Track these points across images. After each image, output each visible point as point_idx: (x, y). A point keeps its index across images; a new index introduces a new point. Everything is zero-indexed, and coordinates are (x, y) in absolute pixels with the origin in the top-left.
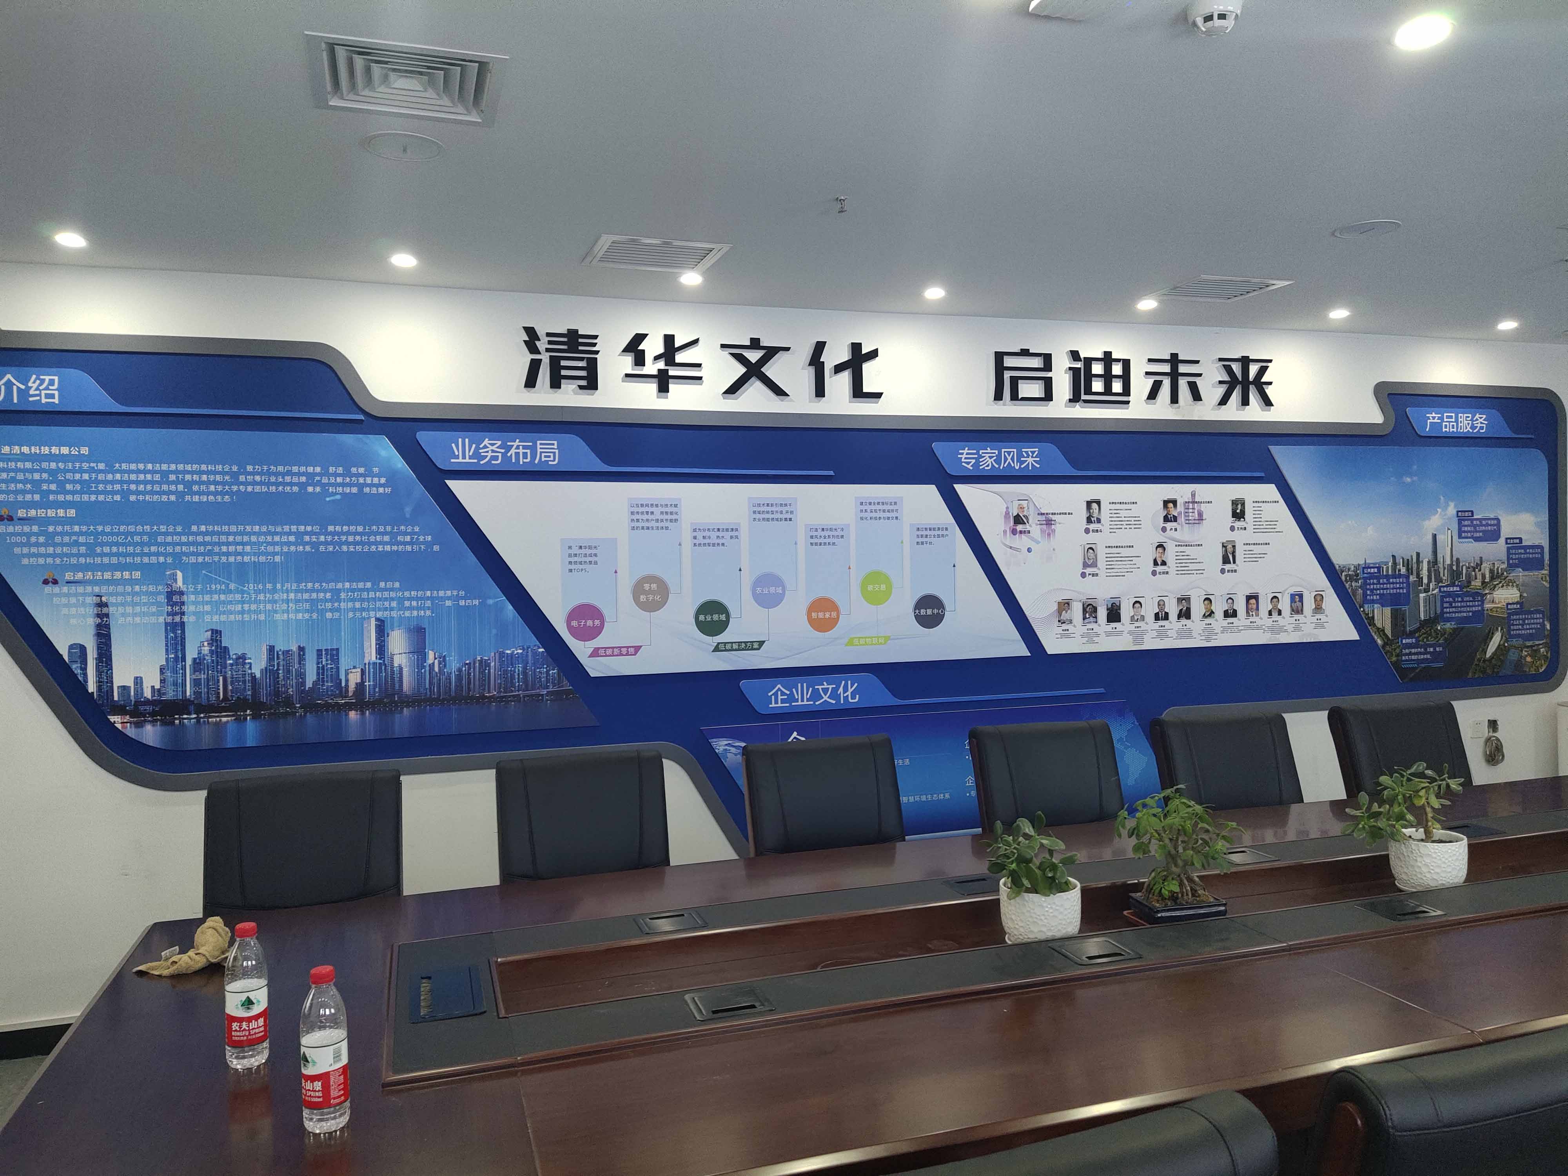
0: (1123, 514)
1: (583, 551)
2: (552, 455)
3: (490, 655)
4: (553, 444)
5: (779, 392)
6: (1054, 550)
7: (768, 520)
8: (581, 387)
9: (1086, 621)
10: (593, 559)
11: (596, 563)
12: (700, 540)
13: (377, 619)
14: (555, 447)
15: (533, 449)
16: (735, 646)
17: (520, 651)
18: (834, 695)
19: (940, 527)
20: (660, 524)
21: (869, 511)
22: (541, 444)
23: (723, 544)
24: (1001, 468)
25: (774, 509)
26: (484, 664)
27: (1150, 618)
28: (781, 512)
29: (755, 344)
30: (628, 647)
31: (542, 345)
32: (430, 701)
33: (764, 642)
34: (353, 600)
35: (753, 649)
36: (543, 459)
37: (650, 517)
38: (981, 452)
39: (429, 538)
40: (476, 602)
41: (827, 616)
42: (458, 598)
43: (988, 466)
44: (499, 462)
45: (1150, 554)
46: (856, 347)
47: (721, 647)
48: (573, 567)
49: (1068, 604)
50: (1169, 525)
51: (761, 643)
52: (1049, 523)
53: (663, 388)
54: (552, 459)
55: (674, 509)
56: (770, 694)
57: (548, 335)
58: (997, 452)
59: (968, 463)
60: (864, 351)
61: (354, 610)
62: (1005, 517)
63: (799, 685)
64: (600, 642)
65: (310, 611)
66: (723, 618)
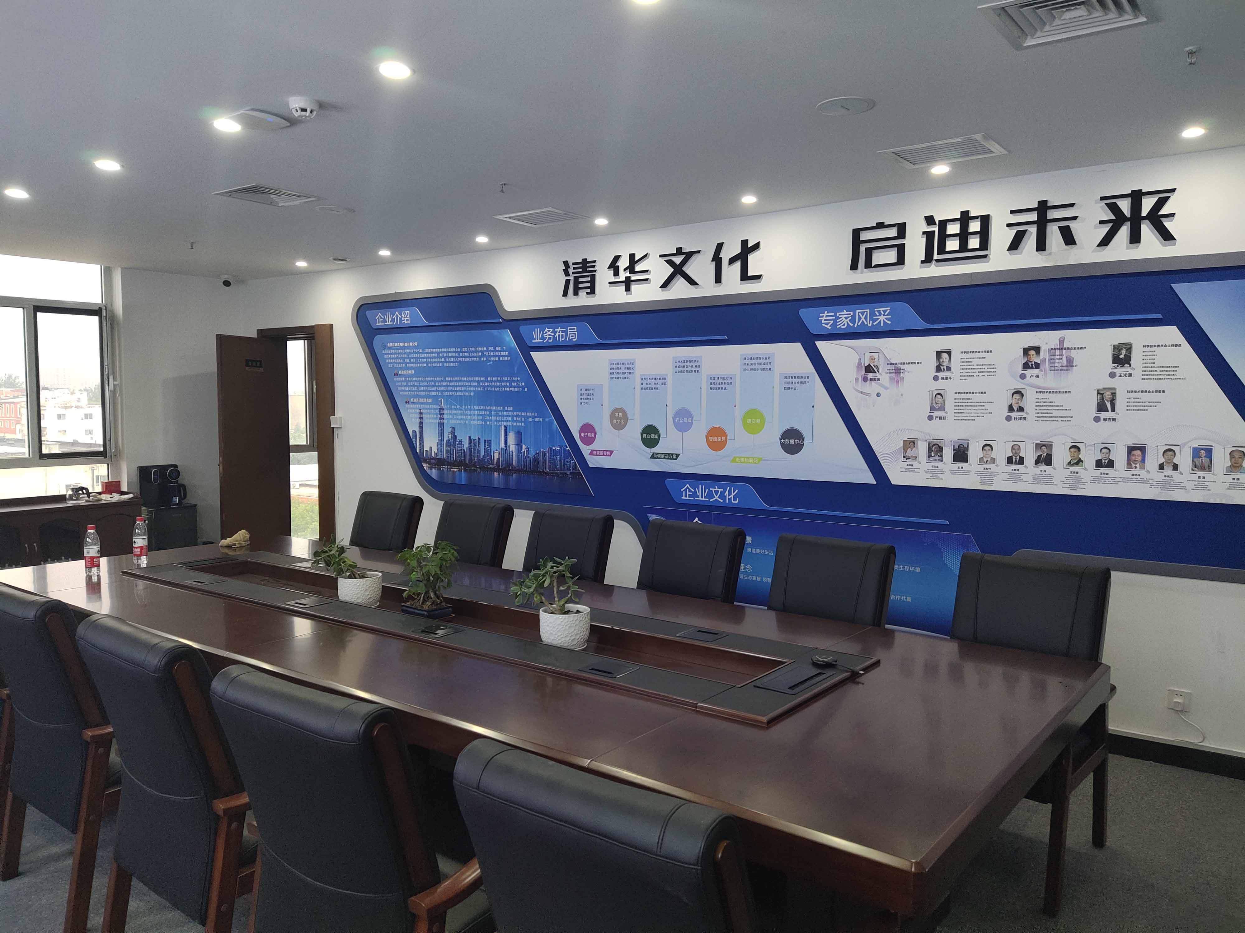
0: (975, 362)
1: (587, 392)
2: (574, 335)
3: (546, 450)
4: (575, 329)
5: (692, 282)
6: (902, 395)
7: (684, 372)
8: (588, 293)
9: (931, 459)
10: (592, 397)
11: (593, 399)
12: (645, 386)
13: (505, 426)
14: (576, 330)
15: (566, 332)
16: (663, 456)
17: (559, 448)
18: (722, 496)
19: (803, 375)
20: (624, 376)
21: (750, 364)
22: (570, 329)
23: (657, 388)
24: (856, 326)
25: (688, 364)
26: (544, 454)
27: (1002, 460)
28: (692, 367)
29: (679, 251)
30: (607, 451)
31: (571, 271)
32: (522, 471)
33: (679, 454)
34: (496, 416)
35: (673, 459)
36: (570, 338)
37: (619, 371)
38: (838, 314)
39: (523, 384)
40: (541, 420)
41: (719, 440)
42: (534, 417)
43: (844, 325)
44: (551, 341)
45: (1005, 400)
46: (744, 243)
47: (655, 456)
48: (582, 401)
49: (914, 443)
50: (1029, 372)
51: (678, 455)
52: (898, 371)
53: (628, 289)
54: (574, 337)
55: (631, 366)
56: (682, 490)
57: (574, 264)
58: (852, 313)
59: (827, 324)
60: (750, 244)
61: (496, 421)
62: (858, 367)
63: (700, 486)
64: (594, 446)
65: (482, 420)
66: (656, 437)
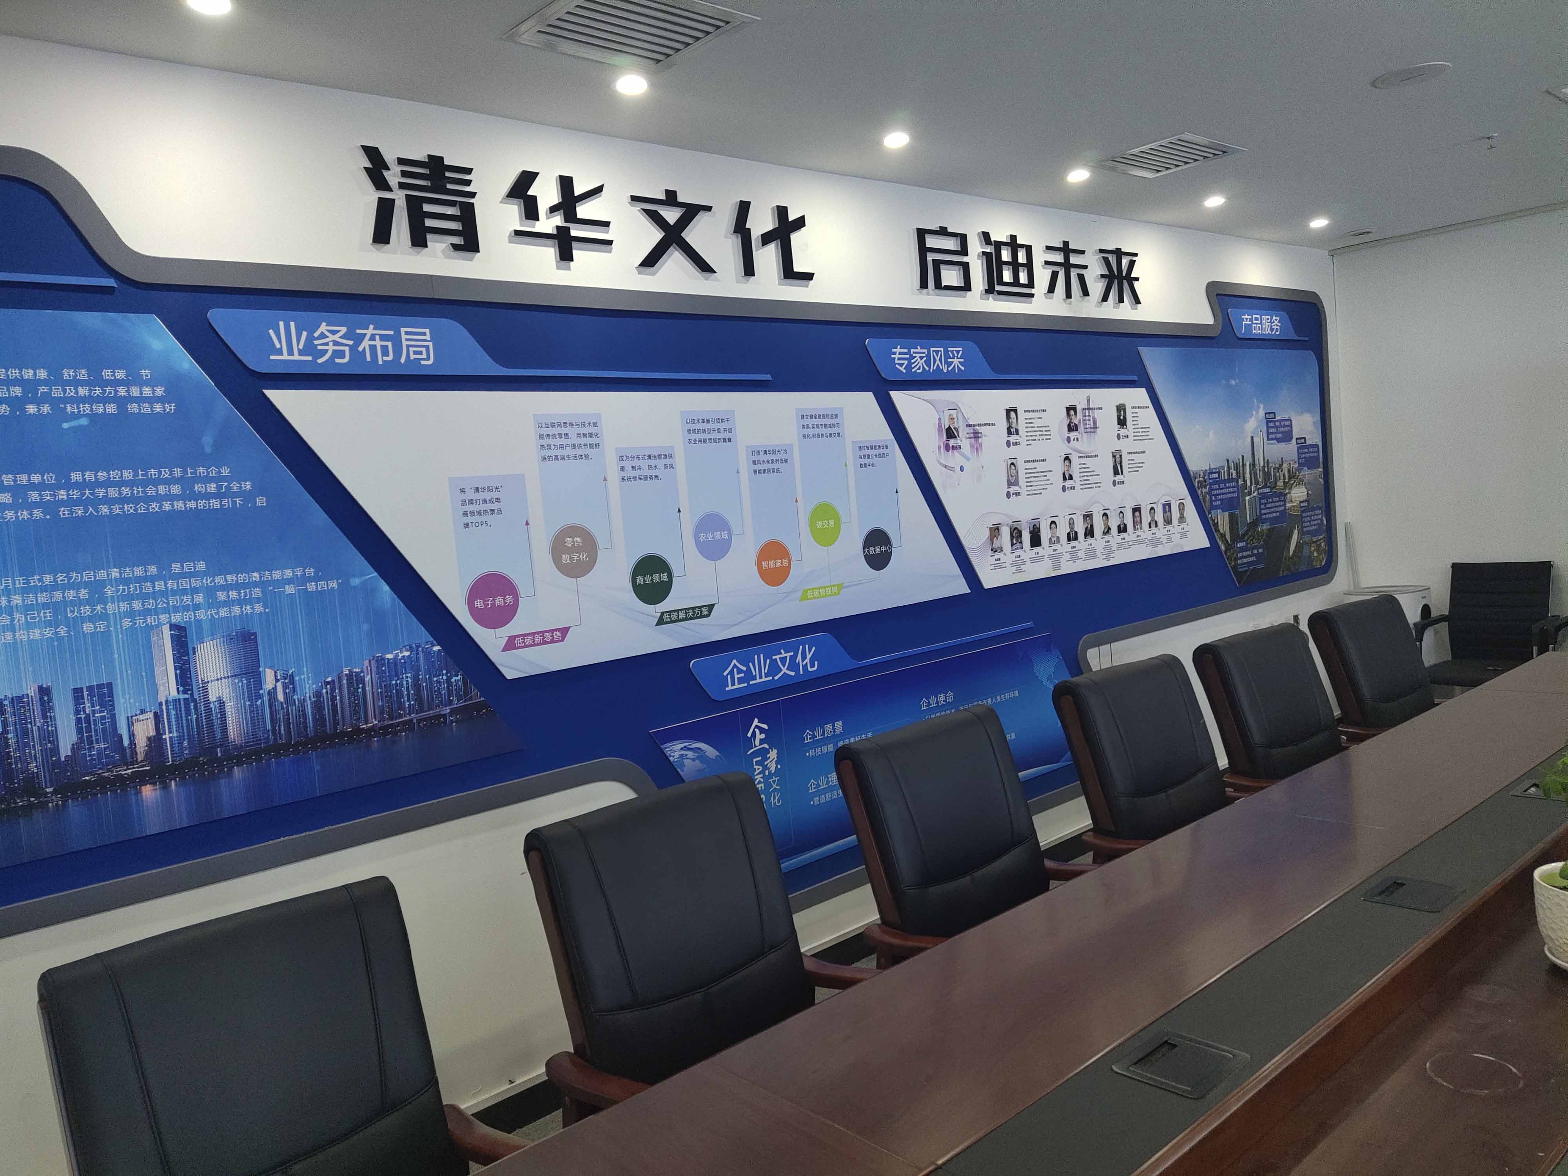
0: (1037, 423)
1: (482, 495)
2: (424, 350)
3: (364, 667)
4: (424, 334)
5: (704, 267)
6: (983, 467)
7: (705, 441)
8: (456, 247)
9: (1014, 547)
10: (496, 506)
11: (500, 512)
12: (630, 473)
13: (173, 627)
14: (428, 337)
15: (396, 340)
16: (682, 615)
17: (407, 654)
18: (793, 666)
19: (881, 444)
20: (578, 452)
21: (810, 426)
22: (407, 333)
23: (656, 477)
24: (931, 370)
25: (710, 426)
26: (355, 680)
27: (1064, 539)
28: (719, 431)
29: (671, 198)
30: (552, 631)
31: (393, 177)
32: (277, 749)
33: (714, 605)
34: (127, 598)
35: (702, 616)
36: (412, 357)
37: (563, 441)
39: (248, 486)
40: (334, 584)
41: (779, 564)
42: (305, 580)
43: (919, 369)
44: (346, 360)
45: (1059, 468)
46: (782, 212)
47: (666, 617)
48: (469, 519)
49: (998, 529)
50: (1073, 435)
51: (711, 607)
52: (976, 435)
53: (566, 255)
54: (424, 356)
55: (592, 430)
56: (725, 674)
57: (401, 161)
58: (926, 351)
59: (901, 365)
60: (791, 217)
61: (131, 614)
62: (939, 430)
63: (756, 657)
64: (515, 627)
65: (53, 624)
66: (665, 577)
